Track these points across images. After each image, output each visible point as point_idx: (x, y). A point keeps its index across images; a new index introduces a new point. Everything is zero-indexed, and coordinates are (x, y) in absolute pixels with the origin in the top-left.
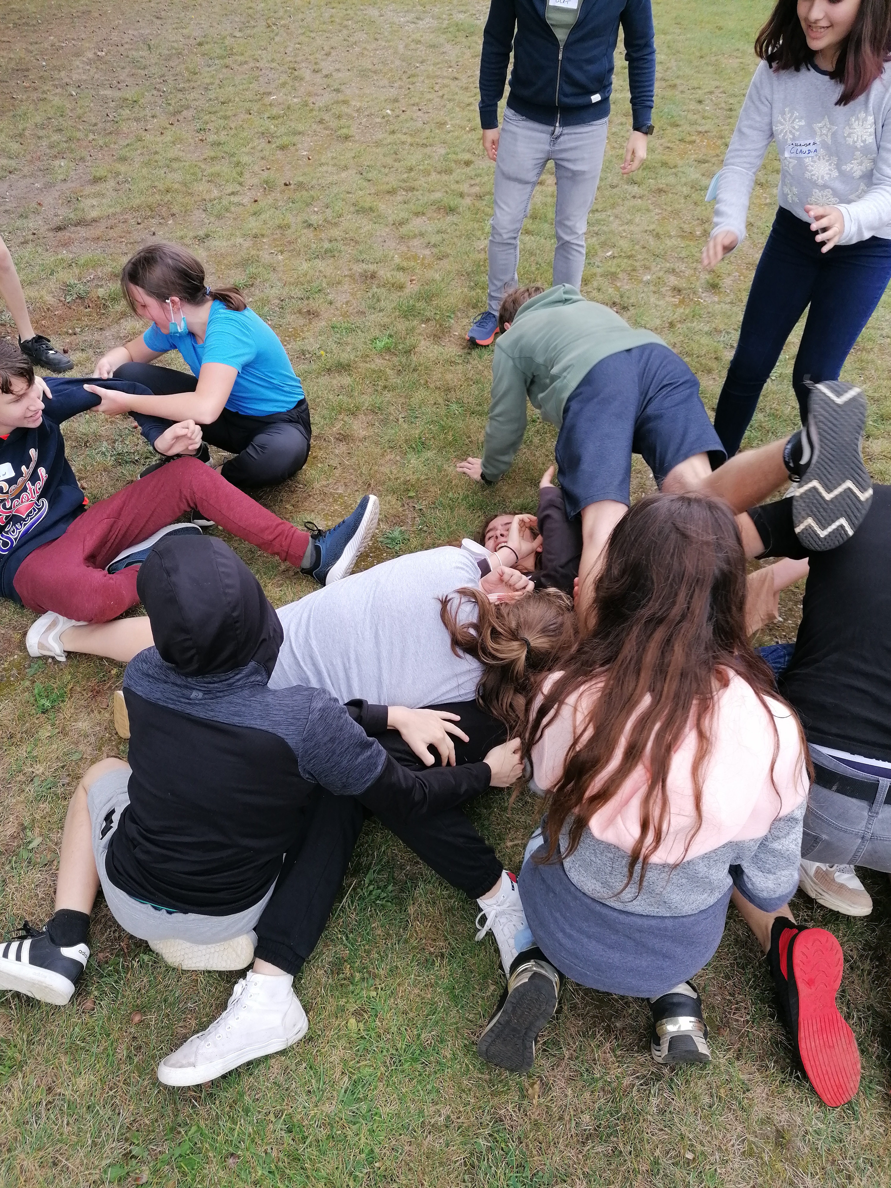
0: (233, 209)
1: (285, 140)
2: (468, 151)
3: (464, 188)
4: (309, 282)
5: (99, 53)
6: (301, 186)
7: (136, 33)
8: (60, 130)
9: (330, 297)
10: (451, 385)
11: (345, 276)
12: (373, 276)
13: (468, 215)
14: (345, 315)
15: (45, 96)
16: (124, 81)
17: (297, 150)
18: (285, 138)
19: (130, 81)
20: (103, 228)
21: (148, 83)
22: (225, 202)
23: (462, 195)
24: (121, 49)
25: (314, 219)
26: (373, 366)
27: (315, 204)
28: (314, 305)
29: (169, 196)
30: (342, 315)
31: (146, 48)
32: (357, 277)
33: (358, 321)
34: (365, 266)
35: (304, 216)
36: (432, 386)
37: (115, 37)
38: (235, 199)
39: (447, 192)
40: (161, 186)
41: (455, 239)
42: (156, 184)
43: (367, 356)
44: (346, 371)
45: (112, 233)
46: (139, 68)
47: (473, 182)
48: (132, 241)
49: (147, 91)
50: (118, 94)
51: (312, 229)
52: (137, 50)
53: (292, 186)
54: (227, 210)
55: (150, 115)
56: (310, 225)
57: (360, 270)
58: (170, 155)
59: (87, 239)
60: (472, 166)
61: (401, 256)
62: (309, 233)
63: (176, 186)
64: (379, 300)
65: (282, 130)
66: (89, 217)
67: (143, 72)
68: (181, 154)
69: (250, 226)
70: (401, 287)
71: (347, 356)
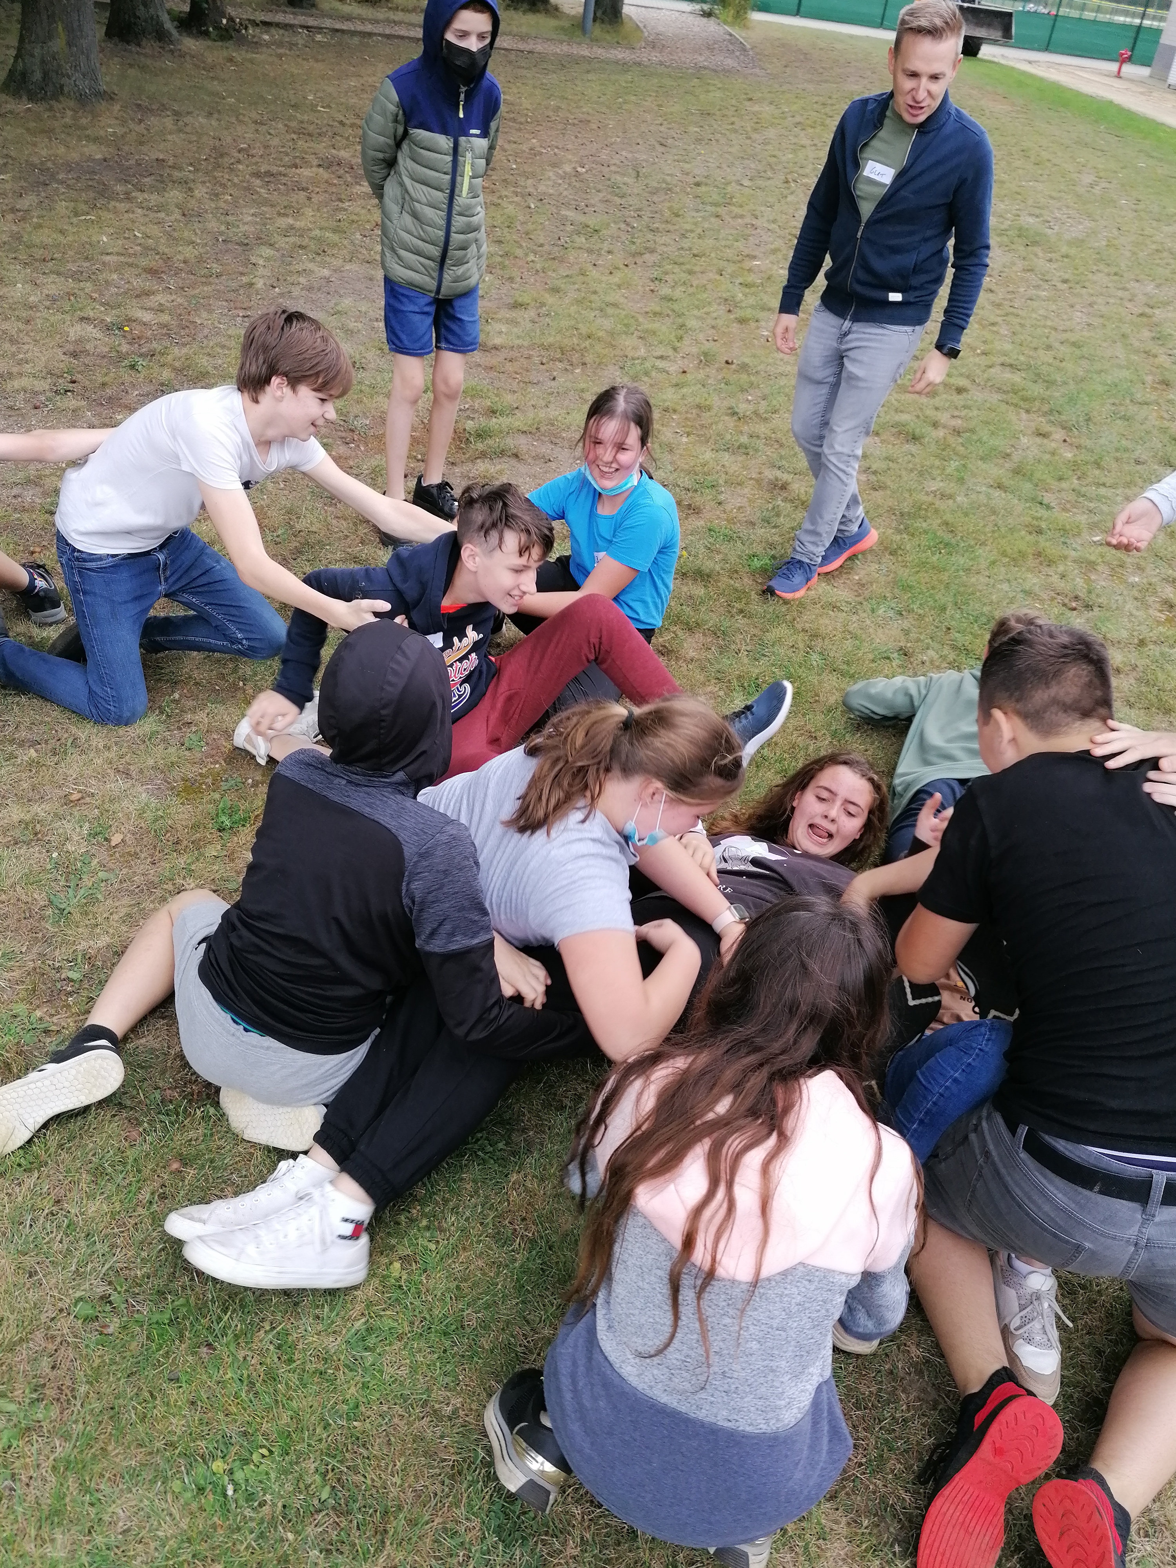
0: (654, 374)
1: (748, 313)
2: (968, 377)
3: (944, 417)
4: (705, 474)
5: (579, 169)
6: (744, 367)
7: (629, 156)
8: (500, 242)
9: (722, 497)
10: (823, 631)
11: (751, 479)
12: (784, 487)
13: (933, 447)
14: (731, 521)
15: (500, 201)
16: (593, 206)
17: (758, 328)
18: (749, 311)
19: (600, 207)
20: (501, 359)
21: (619, 214)
22: (648, 365)
23: (935, 425)
24: (605, 170)
25: (743, 408)
26: (738, 585)
27: (751, 391)
28: (698, 500)
29: (587, 343)
30: (727, 520)
31: (634, 174)
32: (764, 483)
33: (744, 531)
34: (779, 474)
35: (732, 402)
36: (799, 627)
37: (604, 156)
38: (660, 364)
39: (918, 417)
40: (584, 330)
41: (904, 473)
42: (580, 326)
43: (736, 572)
44: (702, 581)
45: (509, 367)
46: (617, 195)
47: (956, 413)
48: (527, 380)
49: (615, 222)
50: (582, 218)
51: (736, 418)
52: (624, 175)
53: (733, 366)
54: (646, 374)
55: (606, 249)
56: (735, 413)
57: (771, 477)
58: (610, 299)
59: (480, 365)
60: (965, 394)
62: (730, 422)
63: (601, 334)
64: (778, 515)
65: (751, 301)
66: (490, 343)
67: (618, 201)
68: (622, 300)
69: (665, 397)
71: (711, 565)
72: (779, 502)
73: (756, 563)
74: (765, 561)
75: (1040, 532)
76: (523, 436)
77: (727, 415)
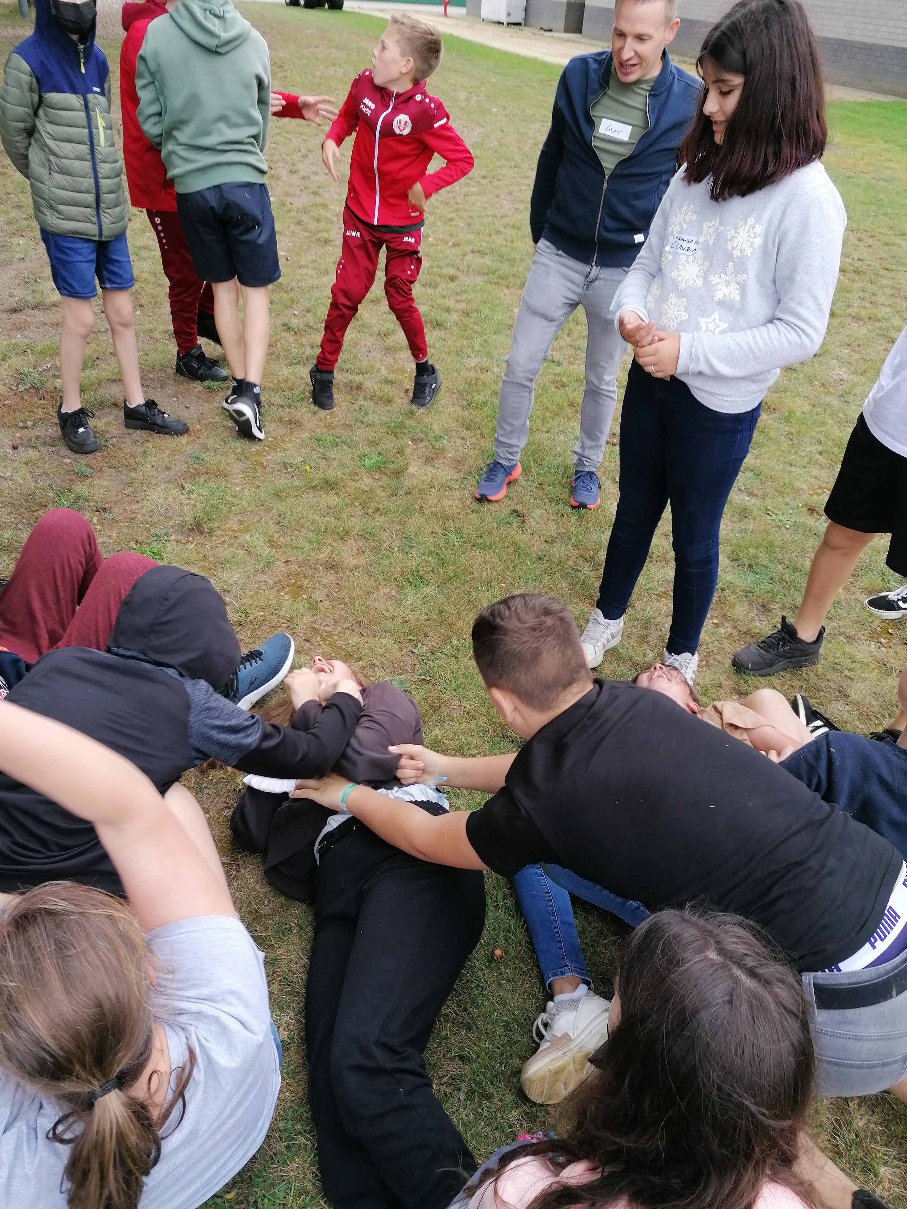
3: (450, 303)
4: (290, 389)
12: (359, 387)
13: (456, 330)
14: (329, 427)
23: (448, 310)
25: (295, 322)
26: (363, 486)
28: (296, 414)
32: (342, 387)
33: (345, 434)
34: (351, 377)
39: (433, 306)
41: (444, 355)
43: (356, 474)
44: (333, 489)
47: (459, 298)
51: (292, 332)
56: (290, 329)
59: (45, 324)
60: (457, 282)
62: (289, 337)
64: (366, 414)
66: (48, 301)
71: (333, 473)
72: (362, 402)
73: (368, 462)
74: (375, 458)
77: (284, 331)
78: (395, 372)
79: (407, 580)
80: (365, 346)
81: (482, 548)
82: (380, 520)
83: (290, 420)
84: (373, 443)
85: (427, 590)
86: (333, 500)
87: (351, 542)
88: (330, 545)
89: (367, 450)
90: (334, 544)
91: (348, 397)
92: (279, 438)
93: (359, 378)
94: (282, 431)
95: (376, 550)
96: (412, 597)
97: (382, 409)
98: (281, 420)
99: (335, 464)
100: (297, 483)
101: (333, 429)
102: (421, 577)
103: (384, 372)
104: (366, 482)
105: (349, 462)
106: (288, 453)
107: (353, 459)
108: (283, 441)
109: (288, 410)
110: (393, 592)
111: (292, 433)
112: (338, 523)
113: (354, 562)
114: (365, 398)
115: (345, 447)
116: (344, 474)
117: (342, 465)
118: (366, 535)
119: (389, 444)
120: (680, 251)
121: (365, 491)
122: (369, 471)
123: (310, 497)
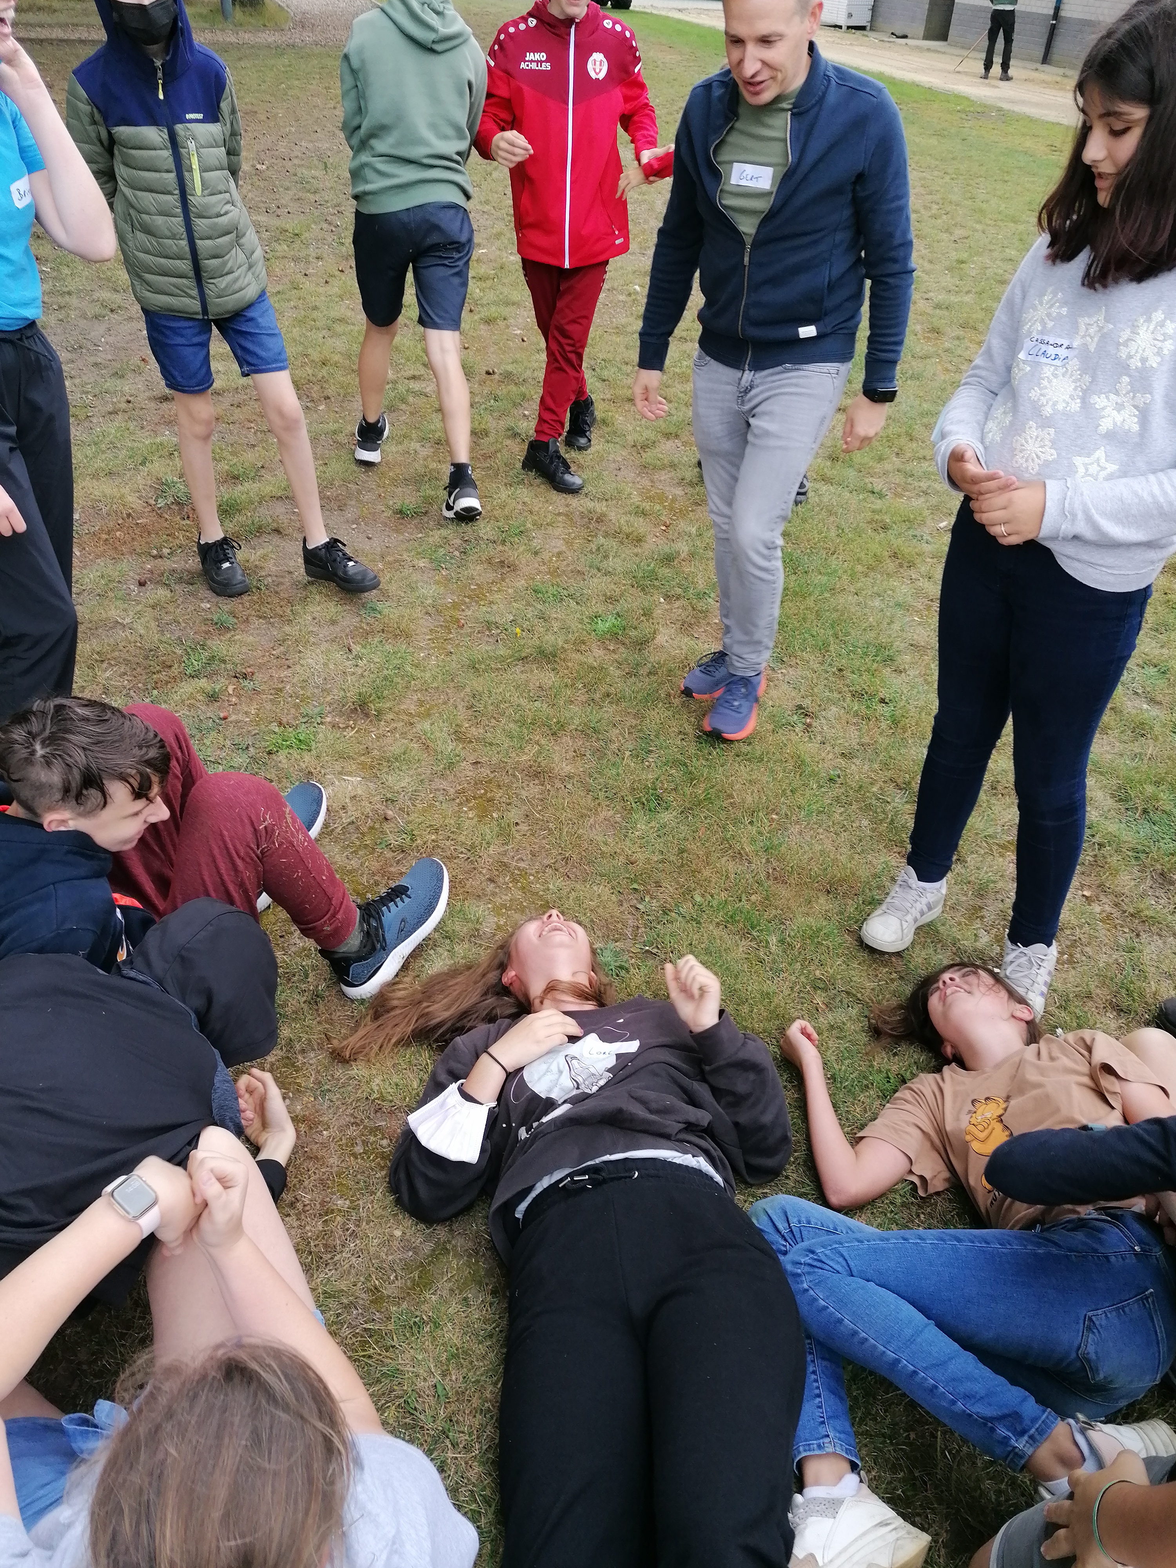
0: (411, 399)
1: (493, 311)
4: (507, 518)
5: (259, 166)
6: (508, 377)
7: (310, 146)
9: (535, 543)
11: (559, 514)
12: (600, 519)
14: (554, 572)
16: (286, 206)
17: (508, 327)
18: (493, 308)
19: (293, 207)
20: (226, 405)
21: (316, 213)
22: (401, 388)
24: (288, 165)
25: (522, 423)
26: (591, 660)
27: (526, 405)
28: (511, 555)
29: (324, 372)
30: (549, 573)
31: (321, 166)
32: (577, 518)
33: (573, 585)
34: (589, 505)
35: (509, 422)
37: (282, 147)
38: (415, 386)
40: (315, 355)
42: (310, 351)
43: (583, 643)
44: (548, 663)
45: (238, 415)
50: (274, 222)
51: (518, 440)
53: (496, 377)
54: (403, 400)
55: (314, 255)
56: (515, 432)
57: (581, 509)
58: (334, 314)
61: (641, 494)
62: (514, 443)
63: (336, 358)
64: (606, 557)
65: (491, 296)
68: (349, 313)
69: (433, 427)
70: (639, 540)
71: (552, 640)
72: (602, 540)
73: (601, 626)
74: (611, 621)
75: (885, 528)
76: (280, 503)
77: (508, 437)
78: (650, 499)
79: (638, 801)
80: (614, 461)
81: (749, 760)
82: (609, 710)
83: (502, 562)
84: (611, 599)
85: (666, 817)
86: (548, 678)
87: (567, 740)
88: (537, 743)
89: (600, 609)
90: (543, 742)
91: (584, 533)
92: (486, 587)
93: (600, 507)
94: (491, 576)
95: (600, 754)
96: (642, 825)
97: (628, 551)
98: (489, 561)
99: (556, 625)
100: (502, 651)
101: (559, 576)
102: (659, 798)
103: (636, 499)
104: (596, 655)
105: (575, 625)
106: (495, 607)
107: (581, 621)
108: (490, 591)
109: (500, 548)
110: (618, 818)
111: (503, 580)
112: (551, 712)
113: (568, 769)
114: (606, 535)
115: (573, 604)
116: (566, 642)
117: (566, 629)
118: (589, 731)
119: (633, 601)
120: (1044, 360)
121: (594, 668)
122: (602, 640)
123: (518, 674)
